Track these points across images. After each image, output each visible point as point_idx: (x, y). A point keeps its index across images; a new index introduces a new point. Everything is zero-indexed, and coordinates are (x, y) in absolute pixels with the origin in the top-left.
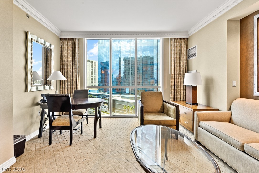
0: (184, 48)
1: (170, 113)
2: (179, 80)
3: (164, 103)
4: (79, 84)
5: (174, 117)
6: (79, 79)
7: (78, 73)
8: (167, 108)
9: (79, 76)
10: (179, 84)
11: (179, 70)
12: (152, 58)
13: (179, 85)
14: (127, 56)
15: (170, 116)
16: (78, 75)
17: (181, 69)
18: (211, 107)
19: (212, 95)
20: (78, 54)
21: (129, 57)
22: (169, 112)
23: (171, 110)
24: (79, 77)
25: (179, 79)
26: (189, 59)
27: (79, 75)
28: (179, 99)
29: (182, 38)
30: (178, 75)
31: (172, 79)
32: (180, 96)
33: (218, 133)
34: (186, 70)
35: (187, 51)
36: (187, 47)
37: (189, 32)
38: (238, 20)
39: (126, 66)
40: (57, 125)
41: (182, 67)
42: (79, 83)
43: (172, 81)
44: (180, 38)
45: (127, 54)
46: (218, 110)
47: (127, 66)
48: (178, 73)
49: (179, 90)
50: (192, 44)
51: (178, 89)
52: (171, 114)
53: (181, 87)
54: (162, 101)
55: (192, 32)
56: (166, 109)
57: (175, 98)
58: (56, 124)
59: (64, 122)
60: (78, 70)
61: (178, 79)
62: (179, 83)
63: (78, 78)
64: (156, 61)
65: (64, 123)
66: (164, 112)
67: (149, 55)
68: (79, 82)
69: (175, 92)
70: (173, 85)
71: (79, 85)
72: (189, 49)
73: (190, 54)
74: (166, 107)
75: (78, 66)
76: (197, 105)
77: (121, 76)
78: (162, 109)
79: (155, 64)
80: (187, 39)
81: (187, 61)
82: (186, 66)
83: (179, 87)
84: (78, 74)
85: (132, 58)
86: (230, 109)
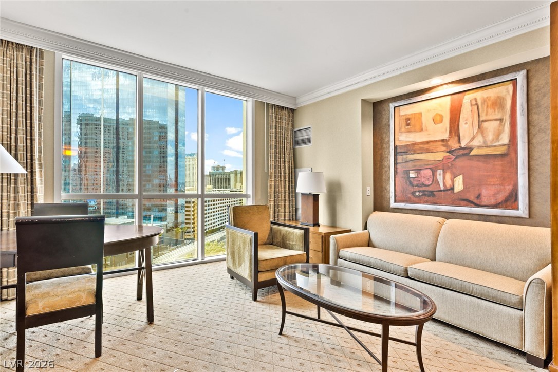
0: (289, 127)
1: (291, 243)
2: (283, 184)
3: (275, 227)
4: (43, 185)
5: (301, 249)
6: (41, 171)
7: (40, 152)
8: (282, 234)
9: (43, 162)
10: (283, 191)
11: (282, 164)
12: (163, 128)
13: (281, 193)
14: (91, 111)
15: (292, 249)
16: (40, 160)
17: (285, 164)
18: (338, 227)
19: (339, 208)
20: (40, 96)
21: (98, 116)
22: (287, 242)
23: (292, 237)
24: (40, 165)
25: (283, 182)
26: (297, 147)
27: (42, 159)
28: (283, 219)
29: (286, 108)
30: (281, 173)
31: (271, 181)
32: (285, 212)
33: (372, 261)
34: (293, 165)
35: (295, 132)
36: (293, 126)
37: (299, 101)
38: (371, 103)
39: (86, 139)
40: (48, 310)
41: (286, 160)
42: (41, 184)
43: (271, 185)
44: (283, 107)
45: (91, 106)
46: (350, 231)
47: (92, 138)
48: (281, 171)
49: (283, 202)
50: (303, 122)
51: (281, 200)
52: (293, 245)
53: (285, 197)
54: (270, 223)
55: (304, 101)
56: (279, 238)
57: (276, 216)
58: (43, 309)
59: (71, 296)
60: (40, 144)
61: (281, 181)
62: (283, 189)
63: (37, 169)
64: (173, 136)
65: (73, 298)
66: (274, 243)
67: (155, 119)
68: (41, 180)
69: (276, 206)
70: (272, 192)
71: (41, 191)
72: (296, 130)
73: (298, 139)
74: (279, 233)
75: (40, 133)
76: (319, 225)
77: (72, 165)
78: (271, 237)
79: (172, 141)
80: (293, 110)
81: (294, 149)
82: (292, 158)
83: (283, 196)
84: (40, 156)
85: (106, 120)
86: (365, 228)
